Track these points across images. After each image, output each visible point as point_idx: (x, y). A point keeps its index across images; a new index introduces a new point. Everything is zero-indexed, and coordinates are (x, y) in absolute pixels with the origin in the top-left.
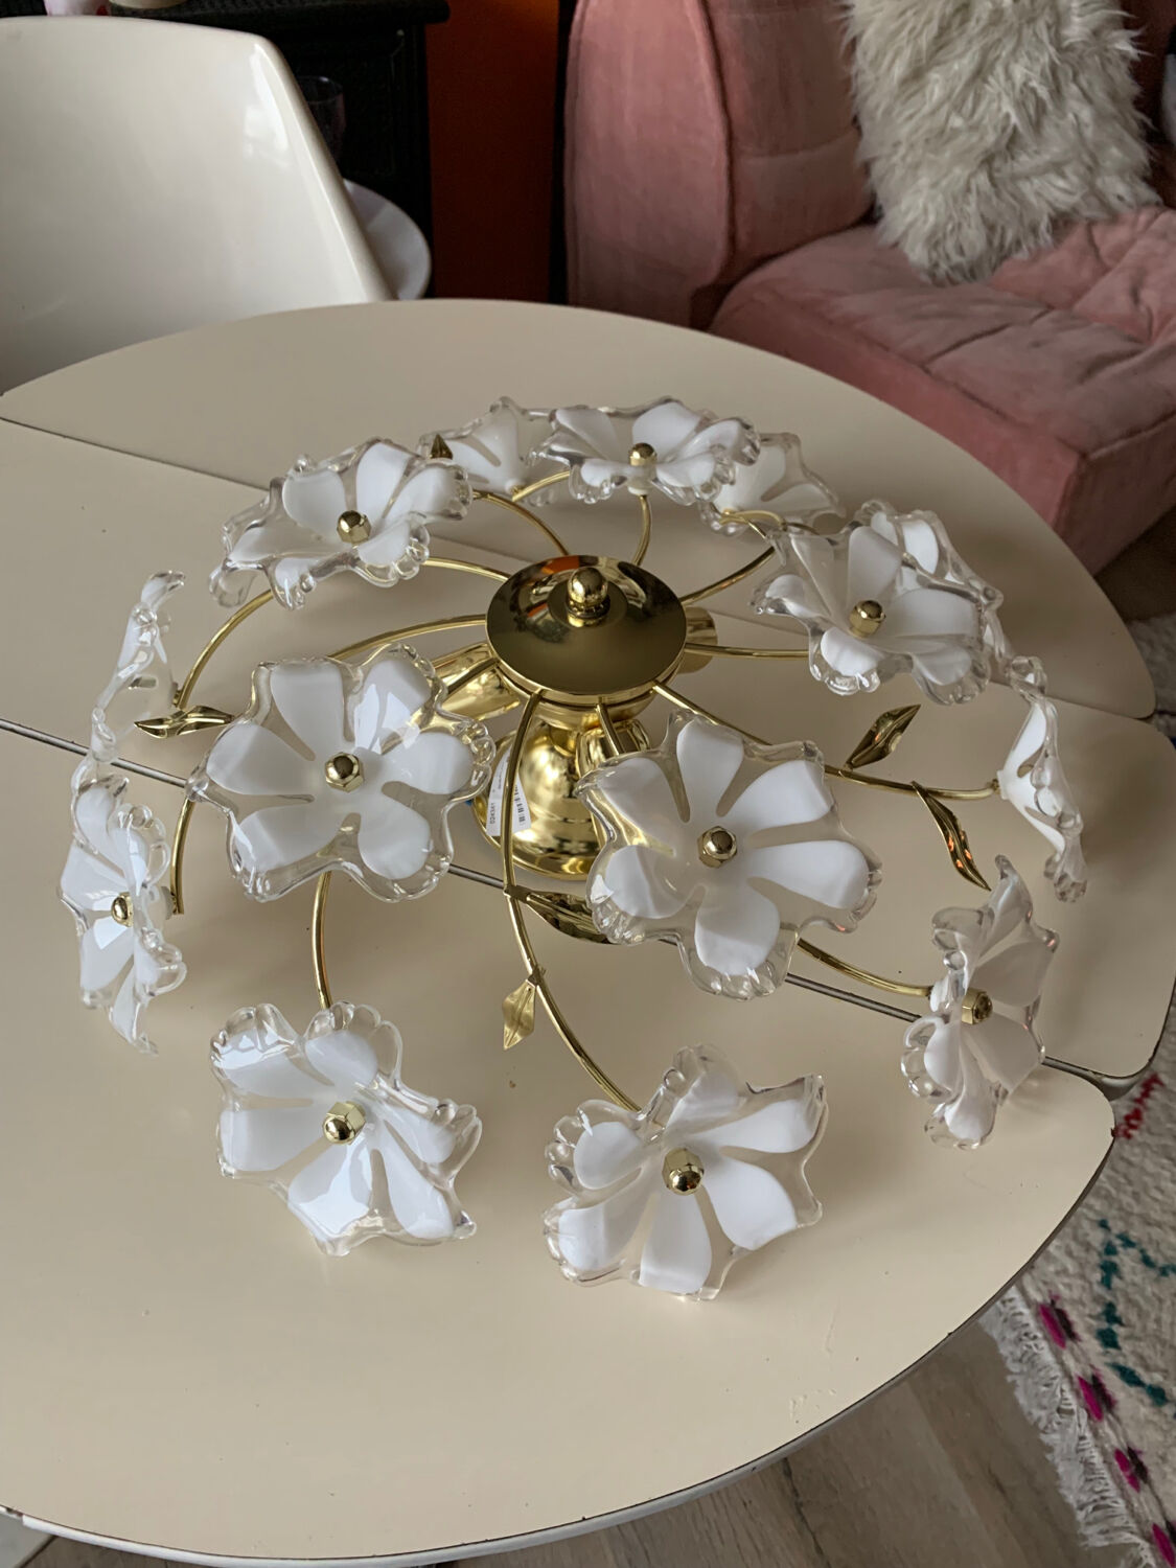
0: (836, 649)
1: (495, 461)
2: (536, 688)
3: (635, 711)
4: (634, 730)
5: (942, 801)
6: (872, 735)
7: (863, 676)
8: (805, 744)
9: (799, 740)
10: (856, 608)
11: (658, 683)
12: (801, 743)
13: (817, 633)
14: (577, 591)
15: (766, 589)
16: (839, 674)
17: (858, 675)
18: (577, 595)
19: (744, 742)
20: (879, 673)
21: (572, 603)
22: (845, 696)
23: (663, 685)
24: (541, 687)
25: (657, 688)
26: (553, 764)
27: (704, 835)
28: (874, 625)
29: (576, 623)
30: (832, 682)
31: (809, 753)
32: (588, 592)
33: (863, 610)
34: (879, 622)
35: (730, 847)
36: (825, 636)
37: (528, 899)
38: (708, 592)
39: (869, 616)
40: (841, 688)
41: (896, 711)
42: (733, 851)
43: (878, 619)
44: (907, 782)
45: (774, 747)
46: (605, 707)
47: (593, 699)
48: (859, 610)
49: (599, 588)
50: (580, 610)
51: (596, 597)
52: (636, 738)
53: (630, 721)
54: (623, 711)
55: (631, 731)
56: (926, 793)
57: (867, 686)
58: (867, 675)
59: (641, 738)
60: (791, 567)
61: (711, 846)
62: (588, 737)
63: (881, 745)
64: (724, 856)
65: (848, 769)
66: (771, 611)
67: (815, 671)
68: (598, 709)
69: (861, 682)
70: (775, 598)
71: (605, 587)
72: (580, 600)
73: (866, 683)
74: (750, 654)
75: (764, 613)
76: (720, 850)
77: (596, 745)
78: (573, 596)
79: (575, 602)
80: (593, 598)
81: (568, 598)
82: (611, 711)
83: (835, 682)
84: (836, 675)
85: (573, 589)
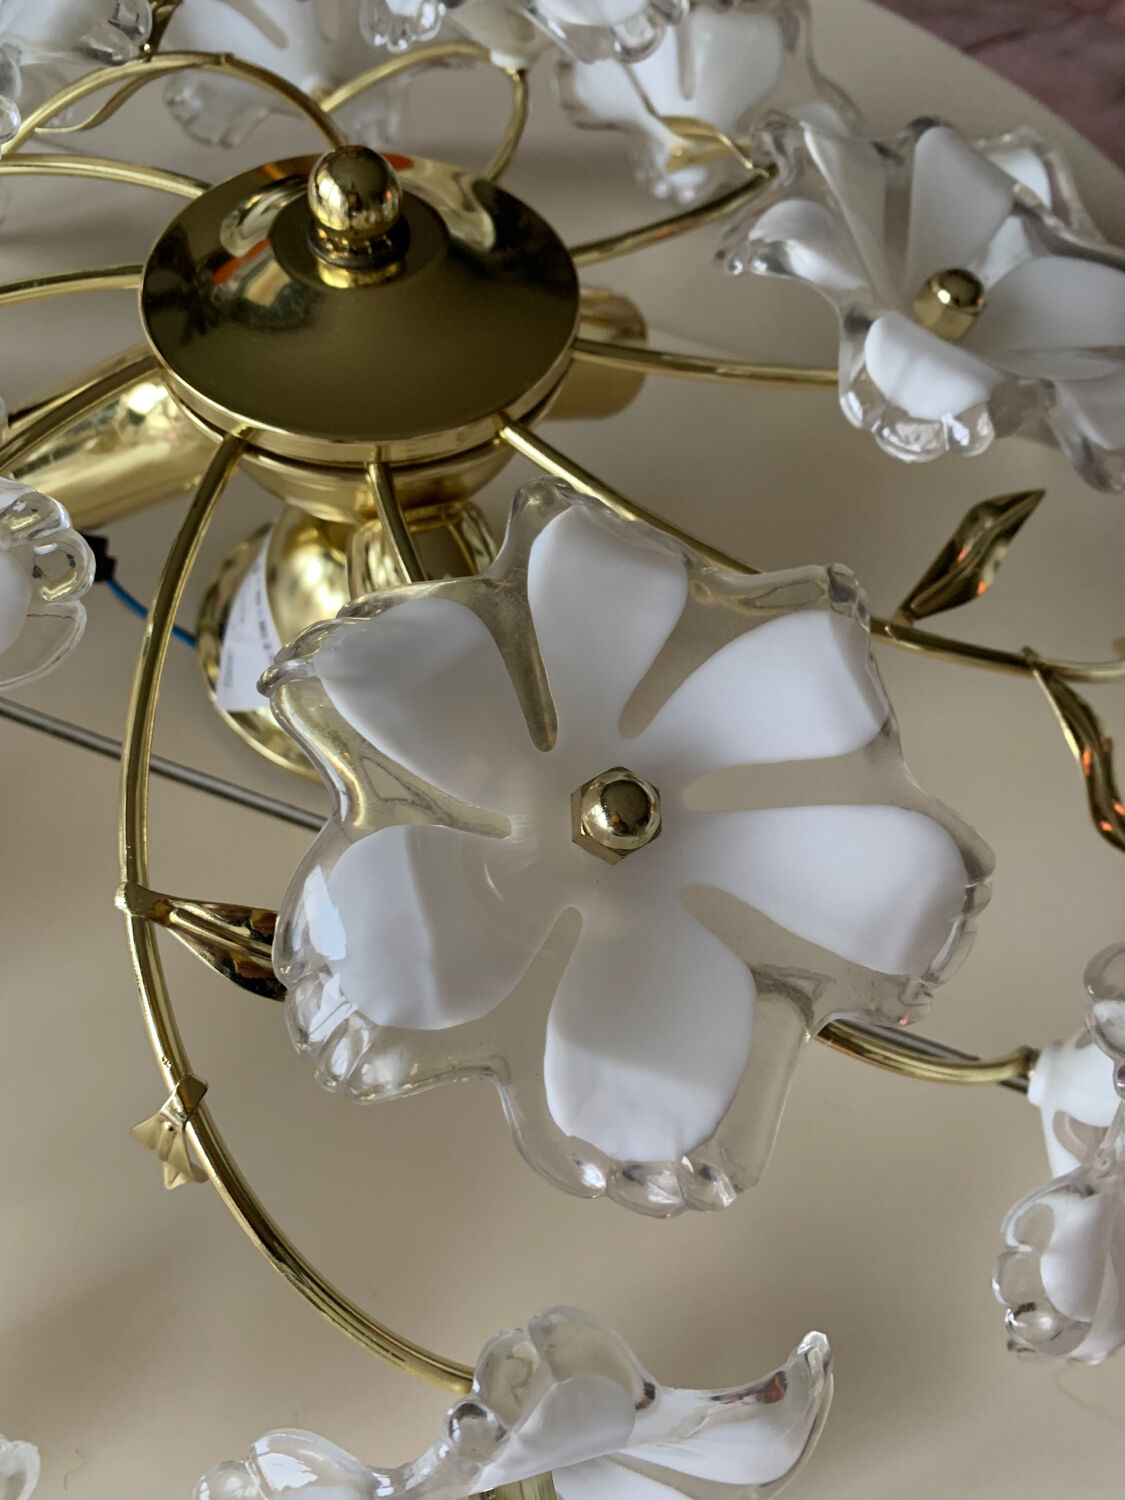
0: (900, 356)
1: (279, 40)
2: (236, 423)
3: (468, 480)
4: (465, 526)
5: (1075, 687)
6: (952, 550)
7: (959, 418)
8: (829, 571)
9: (820, 564)
10: (929, 284)
11: (509, 422)
12: (820, 571)
13: (858, 325)
14: (329, 198)
15: (751, 227)
16: (904, 416)
17: (948, 420)
18: (330, 213)
19: (688, 563)
20: (992, 415)
21: (322, 234)
22: (914, 464)
23: (522, 426)
24: (247, 422)
25: (509, 434)
26: (332, 582)
27: (584, 789)
28: (964, 319)
29: (337, 279)
30: (886, 432)
31: (840, 592)
32: (356, 204)
33: (943, 286)
34: (976, 315)
35: (644, 819)
36: (875, 333)
37: (174, 917)
38: (629, 242)
39: (955, 300)
40: (905, 446)
41: (1000, 499)
42: (650, 829)
43: (971, 309)
44: (1013, 648)
45: (766, 578)
46: (387, 471)
47: (363, 451)
48: (935, 287)
49: (380, 198)
50: (338, 248)
51: (373, 217)
52: (468, 545)
53: (458, 505)
54: (438, 482)
55: (458, 527)
56: (1049, 674)
57: (965, 442)
58: (966, 417)
59: (476, 543)
60: (805, 183)
61: (599, 816)
62: (368, 535)
63: (967, 572)
64: (629, 841)
65: (903, 623)
66: (760, 267)
67: (851, 407)
68: (373, 474)
69: (950, 430)
70: (769, 240)
71: (391, 197)
72: (337, 224)
73: (962, 435)
74: (710, 370)
75: (746, 273)
76: (622, 828)
77: (383, 553)
78: (322, 215)
79: (328, 230)
80: (366, 219)
81: (314, 223)
82: (400, 481)
83: (894, 431)
84: (894, 414)
85: (320, 199)
